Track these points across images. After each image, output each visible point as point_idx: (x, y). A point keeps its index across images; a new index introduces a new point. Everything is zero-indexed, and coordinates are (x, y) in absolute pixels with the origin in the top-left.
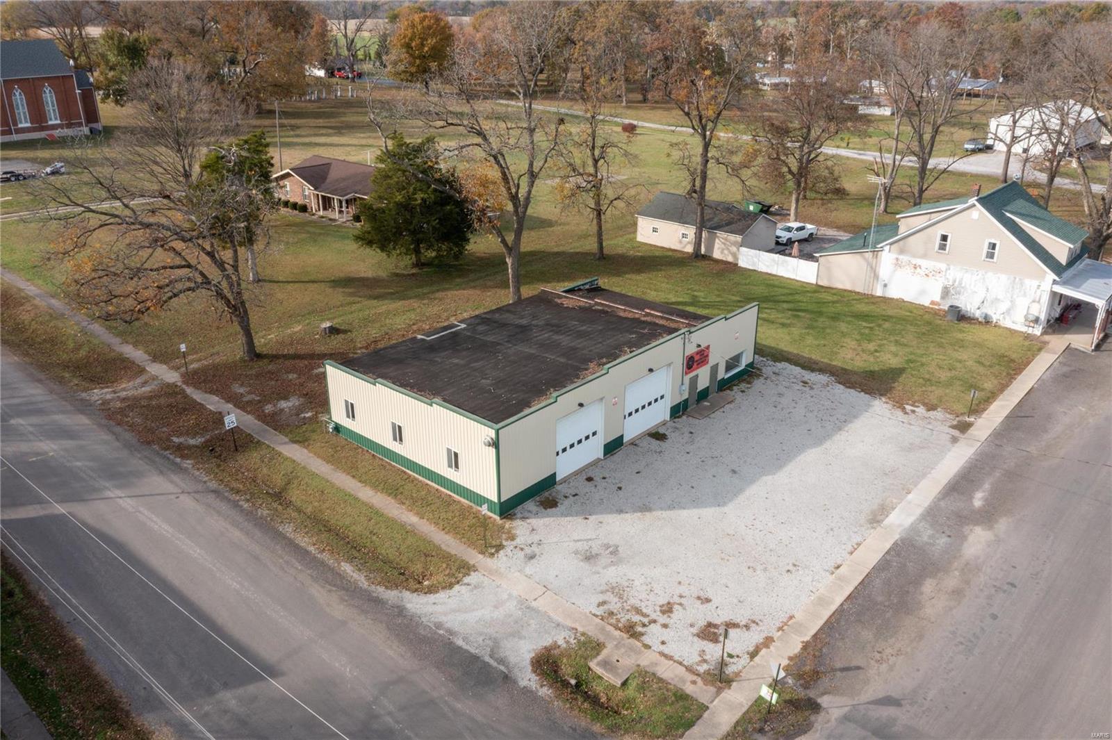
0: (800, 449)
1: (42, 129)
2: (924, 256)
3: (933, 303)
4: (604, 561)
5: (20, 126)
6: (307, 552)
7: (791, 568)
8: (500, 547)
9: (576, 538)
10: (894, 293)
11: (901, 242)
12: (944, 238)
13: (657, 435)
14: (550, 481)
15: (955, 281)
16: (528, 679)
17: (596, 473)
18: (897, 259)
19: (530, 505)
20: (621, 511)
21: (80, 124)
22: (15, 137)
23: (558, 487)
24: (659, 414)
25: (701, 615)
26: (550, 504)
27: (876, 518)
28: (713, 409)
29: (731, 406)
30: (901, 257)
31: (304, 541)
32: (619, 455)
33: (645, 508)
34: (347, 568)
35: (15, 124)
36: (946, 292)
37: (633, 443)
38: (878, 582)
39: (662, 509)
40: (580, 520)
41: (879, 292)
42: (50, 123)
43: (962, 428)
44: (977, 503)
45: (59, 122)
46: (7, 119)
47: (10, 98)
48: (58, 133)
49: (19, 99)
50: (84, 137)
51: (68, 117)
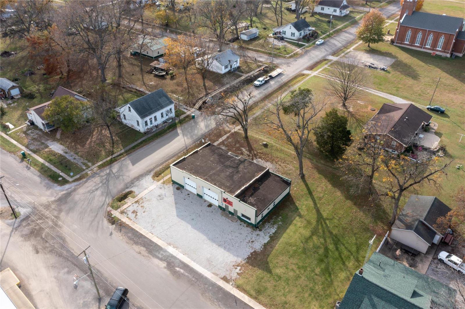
1: (433, 50)
4: (158, 198)
5: (426, 47)
9: (166, 194)
13: (210, 205)
14: (183, 187)
16: (127, 190)
20: (175, 199)
21: (448, 53)
22: (422, 50)
23: (184, 190)
25: (140, 211)
26: (178, 189)
27: (171, 244)
28: (229, 218)
32: (200, 199)
33: (176, 203)
35: (425, 45)
37: (205, 201)
39: (176, 206)
40: (173, 194)
42: (437, 49)
43: (225, 279)
44: (178, 269)
45: (440, 49)
46: (423, 43)
47: (428, 36)
48: (438, 53)
49: (431, 37)
50: (446, 58)
51: (445, 49)
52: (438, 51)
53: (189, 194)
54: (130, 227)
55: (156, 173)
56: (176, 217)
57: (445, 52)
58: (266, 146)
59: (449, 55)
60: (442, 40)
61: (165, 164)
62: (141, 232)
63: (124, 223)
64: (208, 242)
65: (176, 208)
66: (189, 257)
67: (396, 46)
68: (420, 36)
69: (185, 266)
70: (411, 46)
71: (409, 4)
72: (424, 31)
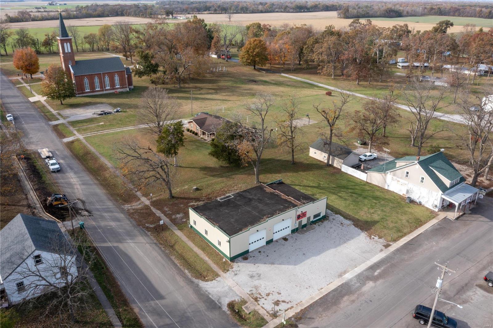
0: (328, 248)
1: (114, 89)
2: (401, 178)
3: (403, 194)
4: (255, 278)
5: (107, 88)
6: (177, 265)
7: (308, 287)
8: (228, 270)
9: (250, 270)
10: (391, 189)
11: (394, 172)
12: (408, 173)
13: (285, 239)
14: (247, 252)
15: (410, 188)
16: (225, 308)
17: (262, 250)
18: (392, 178)
19: (240, 258)
20: (265, 263)
21: (126, 87)
22: (105, 92)
23: (250, 254)
24: (288, 232)
25: (276, 297)
26: (246, 259)
27: (340, 275)
28: (306, 231)
29: (313, 230)
30: (394, 177)
31: (176, 262)
32: (271, 244)
33: (273, 263)
34: (186, 271)
35: (105, 88)
36: (408, 192)
37: (277, 241)
38: (331, 295)
39: (277, 264)
40: (253, 265)
41: (386, 188)
42: (116, 87)
43: (387, 246)
44: (376, 274)
45: (119, 87)
46: (102, 86)
47: (104, 79)
48: (119, 90)
49: (107, 79)
50: (127, 93)
51: (122, 85)
52: (117, 88)
53: (259, 251)
54: (305, 308)
55: (197, 278)
56: (296, 266)
57: (123, 88)
58: (197, 189)
59: (128, 89)
60: (117, 78)
61: (181, 267)
62: (317, 298)
63: (297, 314)
64: (339, 249)
65: (280, 264)
66: (361, 264)
67: (79, 97)
68: (97, 80)
69: (373, 268)
70: (93, 92)
71: (68, 55)
72: (99, 75)
